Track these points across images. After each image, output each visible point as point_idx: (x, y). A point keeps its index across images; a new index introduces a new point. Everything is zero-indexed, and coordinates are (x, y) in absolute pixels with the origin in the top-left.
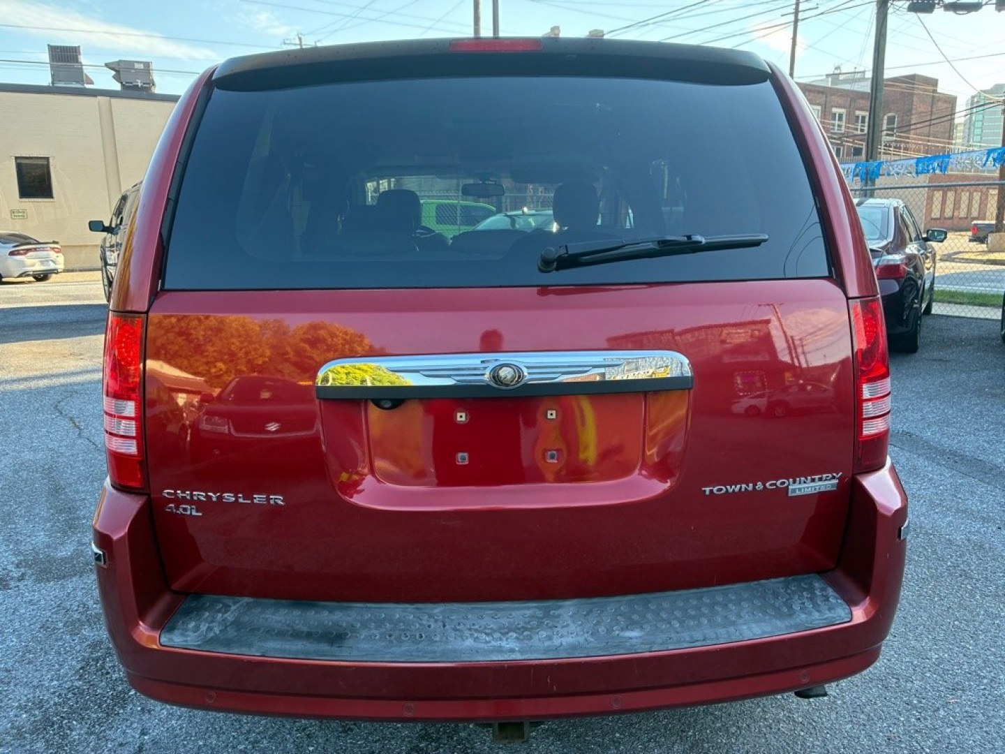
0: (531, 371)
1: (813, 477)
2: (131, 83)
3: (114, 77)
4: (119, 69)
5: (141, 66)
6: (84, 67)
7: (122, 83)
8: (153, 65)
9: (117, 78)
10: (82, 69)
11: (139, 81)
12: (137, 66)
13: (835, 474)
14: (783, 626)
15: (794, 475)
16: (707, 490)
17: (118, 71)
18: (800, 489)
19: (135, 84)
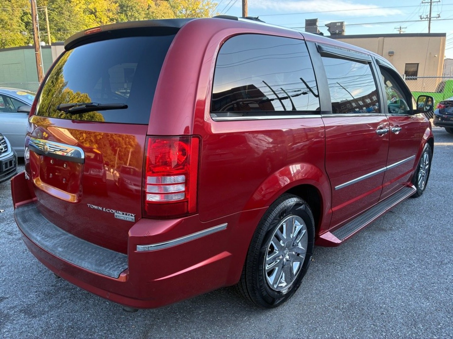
0: (50, 148)
1: (123, 213)
2: (334, 32)
3: (328, 30)
4: (330, 27)
5: (339, 24)
6: (318, 27)
7: (330, 32)
8: (345, 23)
9: (329, 30)
10: (317, 28)
11: (337, 31)
12: (338, 24)
13: (133, 215)
14: (94, 268)
15: (118, 209)
16: (89, 205)
17: (330, 28)
18: (119, 216)
19: (335, 32)
